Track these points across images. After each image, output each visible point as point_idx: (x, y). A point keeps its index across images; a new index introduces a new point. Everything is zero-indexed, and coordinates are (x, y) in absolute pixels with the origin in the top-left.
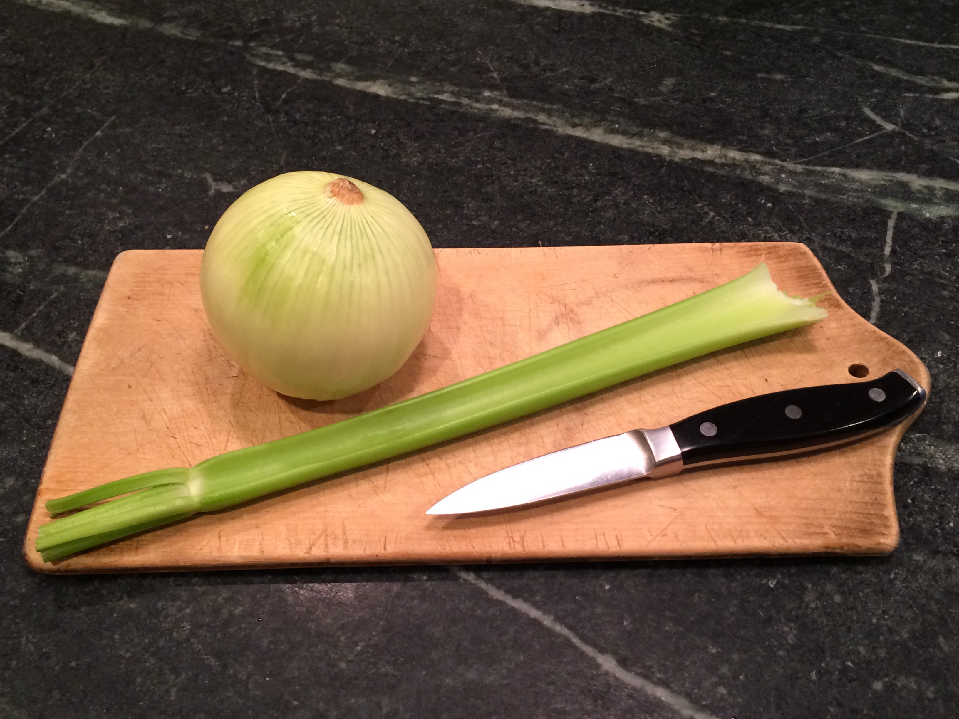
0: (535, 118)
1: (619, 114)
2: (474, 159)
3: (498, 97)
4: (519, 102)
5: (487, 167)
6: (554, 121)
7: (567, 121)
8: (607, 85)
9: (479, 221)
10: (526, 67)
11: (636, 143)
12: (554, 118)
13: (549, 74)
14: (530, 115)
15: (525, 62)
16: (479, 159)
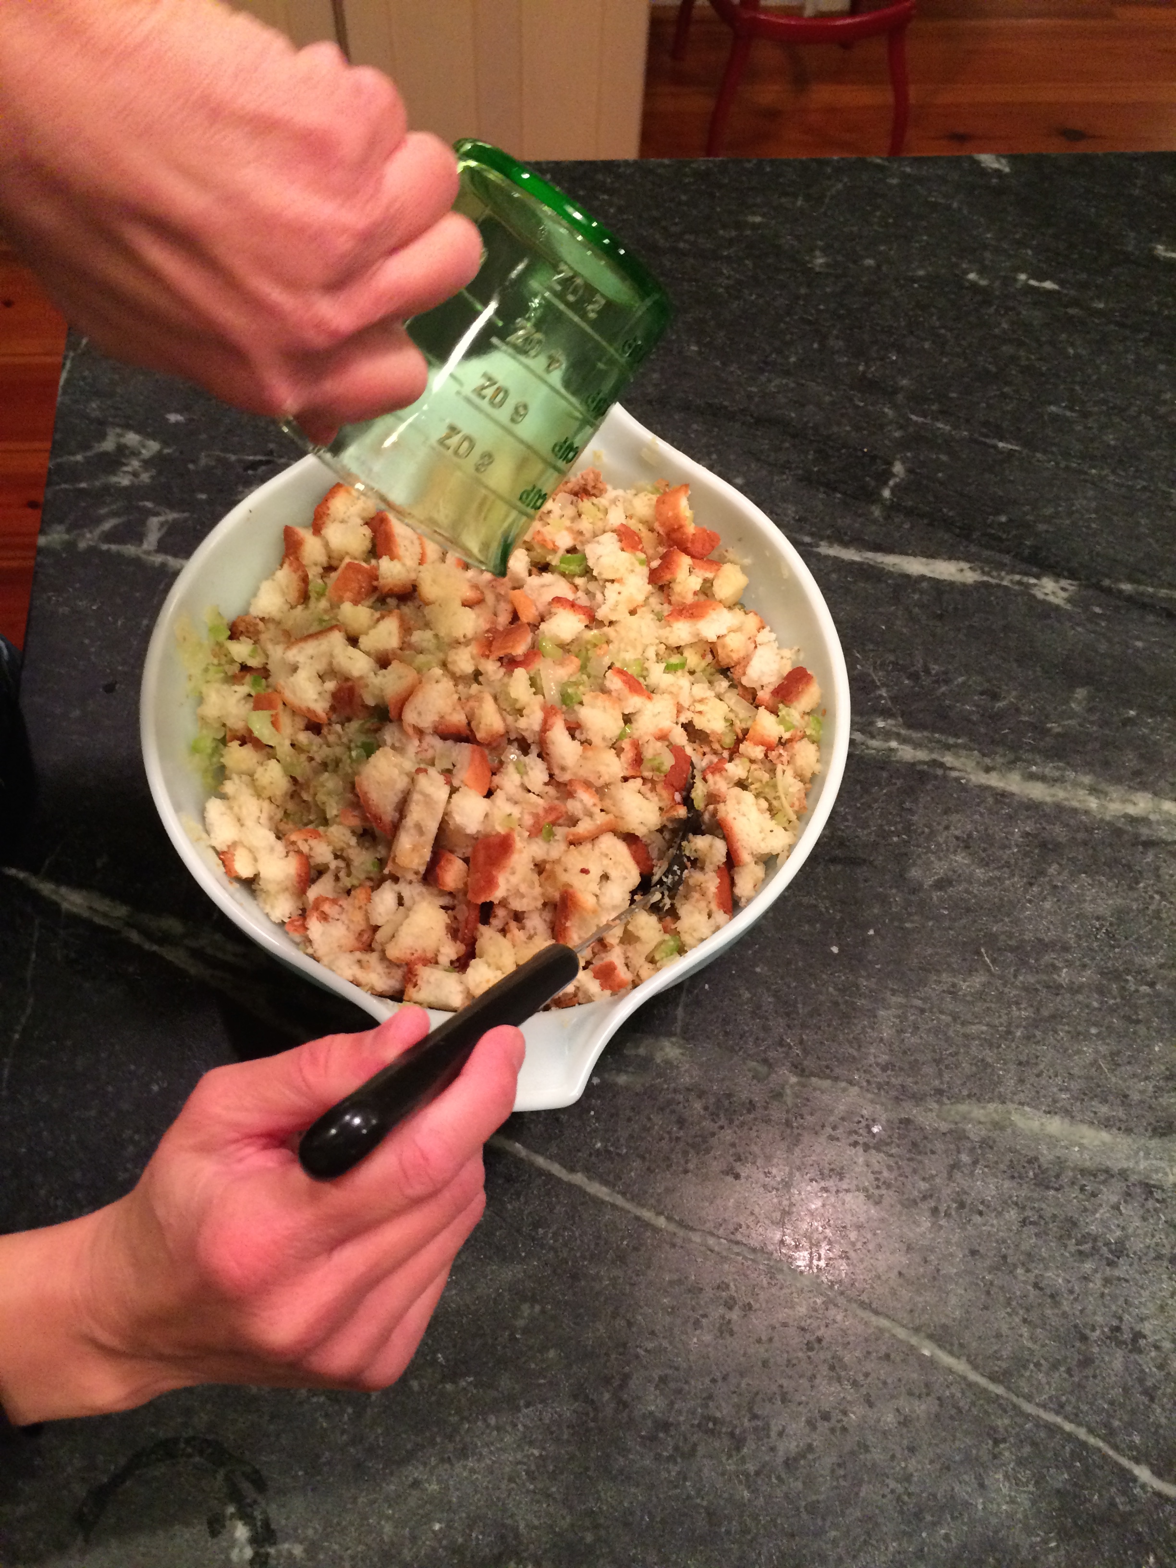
0: (941, 760)
1: (1034, 749)
2: (886, 828)
3: (894, 729)
4: (919, 735)
5: (905, 841)
6: (964, 764)
7: (978, 763)
8: (1012, 703)
9: (912, 922)
10: (914, 676)
11: (1060, 794)
12: (963, 759)
13: (944, 689)
14: (934, 756)
15: (912, 669)
16: (893, 828)
